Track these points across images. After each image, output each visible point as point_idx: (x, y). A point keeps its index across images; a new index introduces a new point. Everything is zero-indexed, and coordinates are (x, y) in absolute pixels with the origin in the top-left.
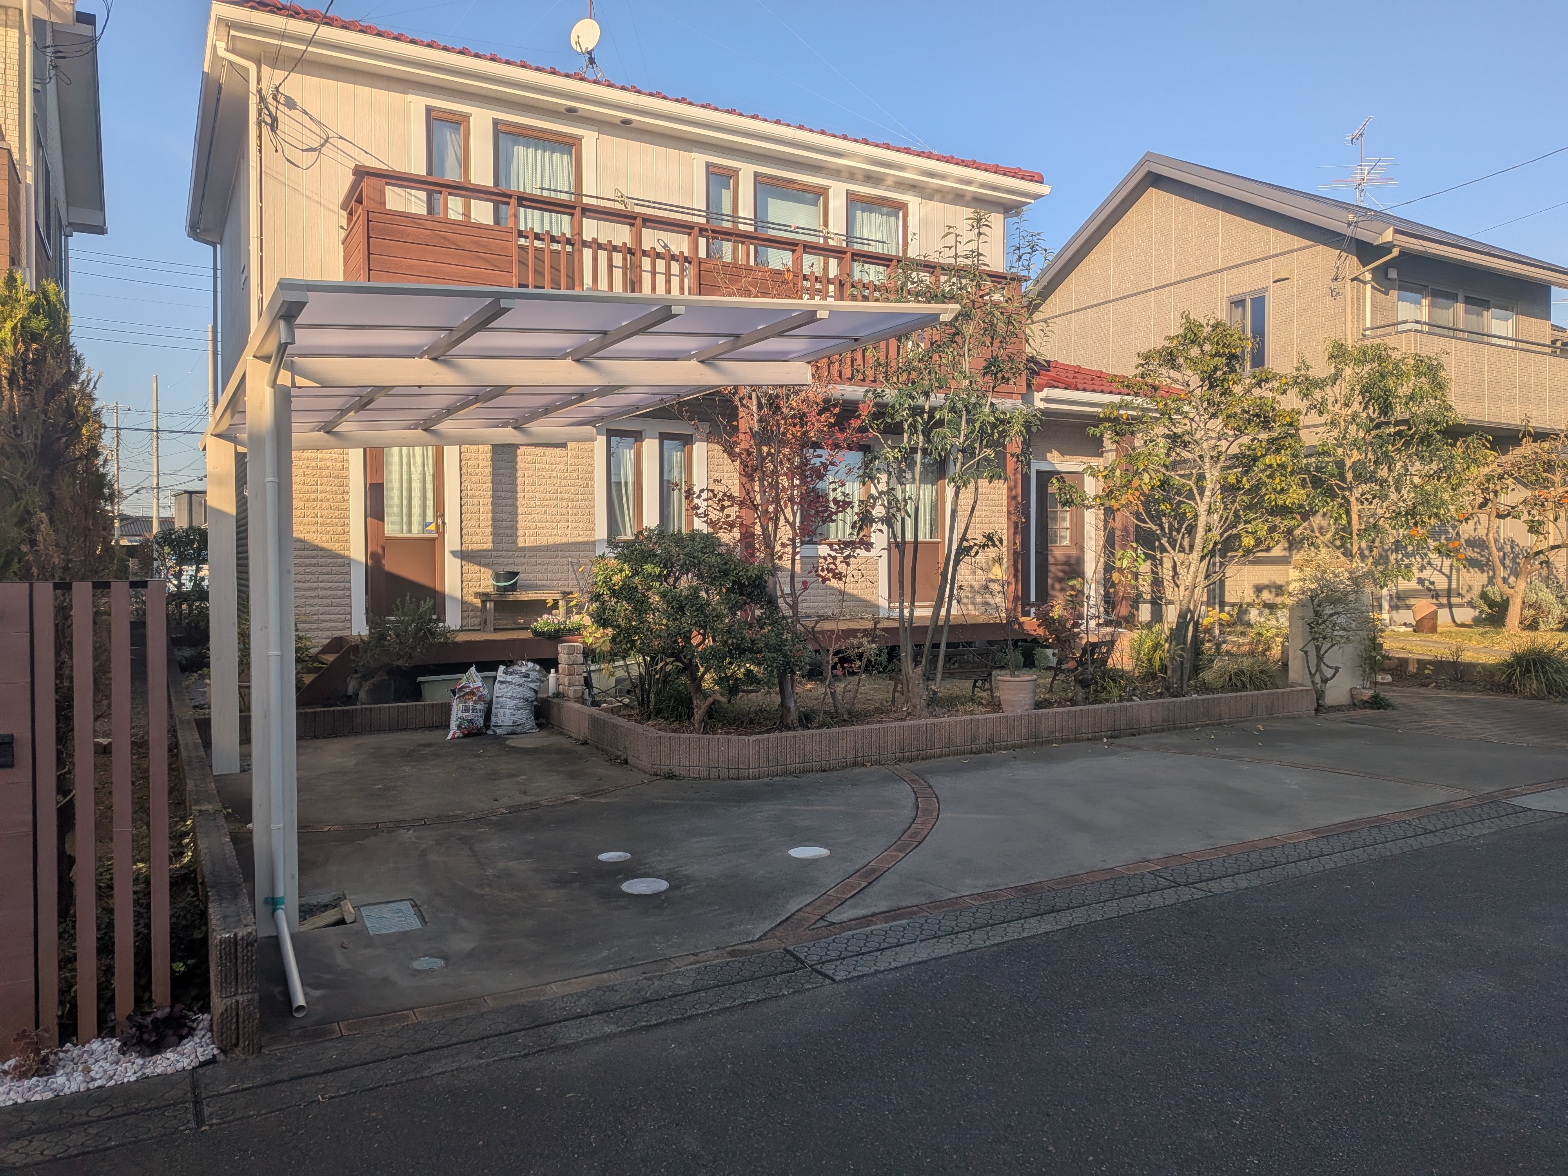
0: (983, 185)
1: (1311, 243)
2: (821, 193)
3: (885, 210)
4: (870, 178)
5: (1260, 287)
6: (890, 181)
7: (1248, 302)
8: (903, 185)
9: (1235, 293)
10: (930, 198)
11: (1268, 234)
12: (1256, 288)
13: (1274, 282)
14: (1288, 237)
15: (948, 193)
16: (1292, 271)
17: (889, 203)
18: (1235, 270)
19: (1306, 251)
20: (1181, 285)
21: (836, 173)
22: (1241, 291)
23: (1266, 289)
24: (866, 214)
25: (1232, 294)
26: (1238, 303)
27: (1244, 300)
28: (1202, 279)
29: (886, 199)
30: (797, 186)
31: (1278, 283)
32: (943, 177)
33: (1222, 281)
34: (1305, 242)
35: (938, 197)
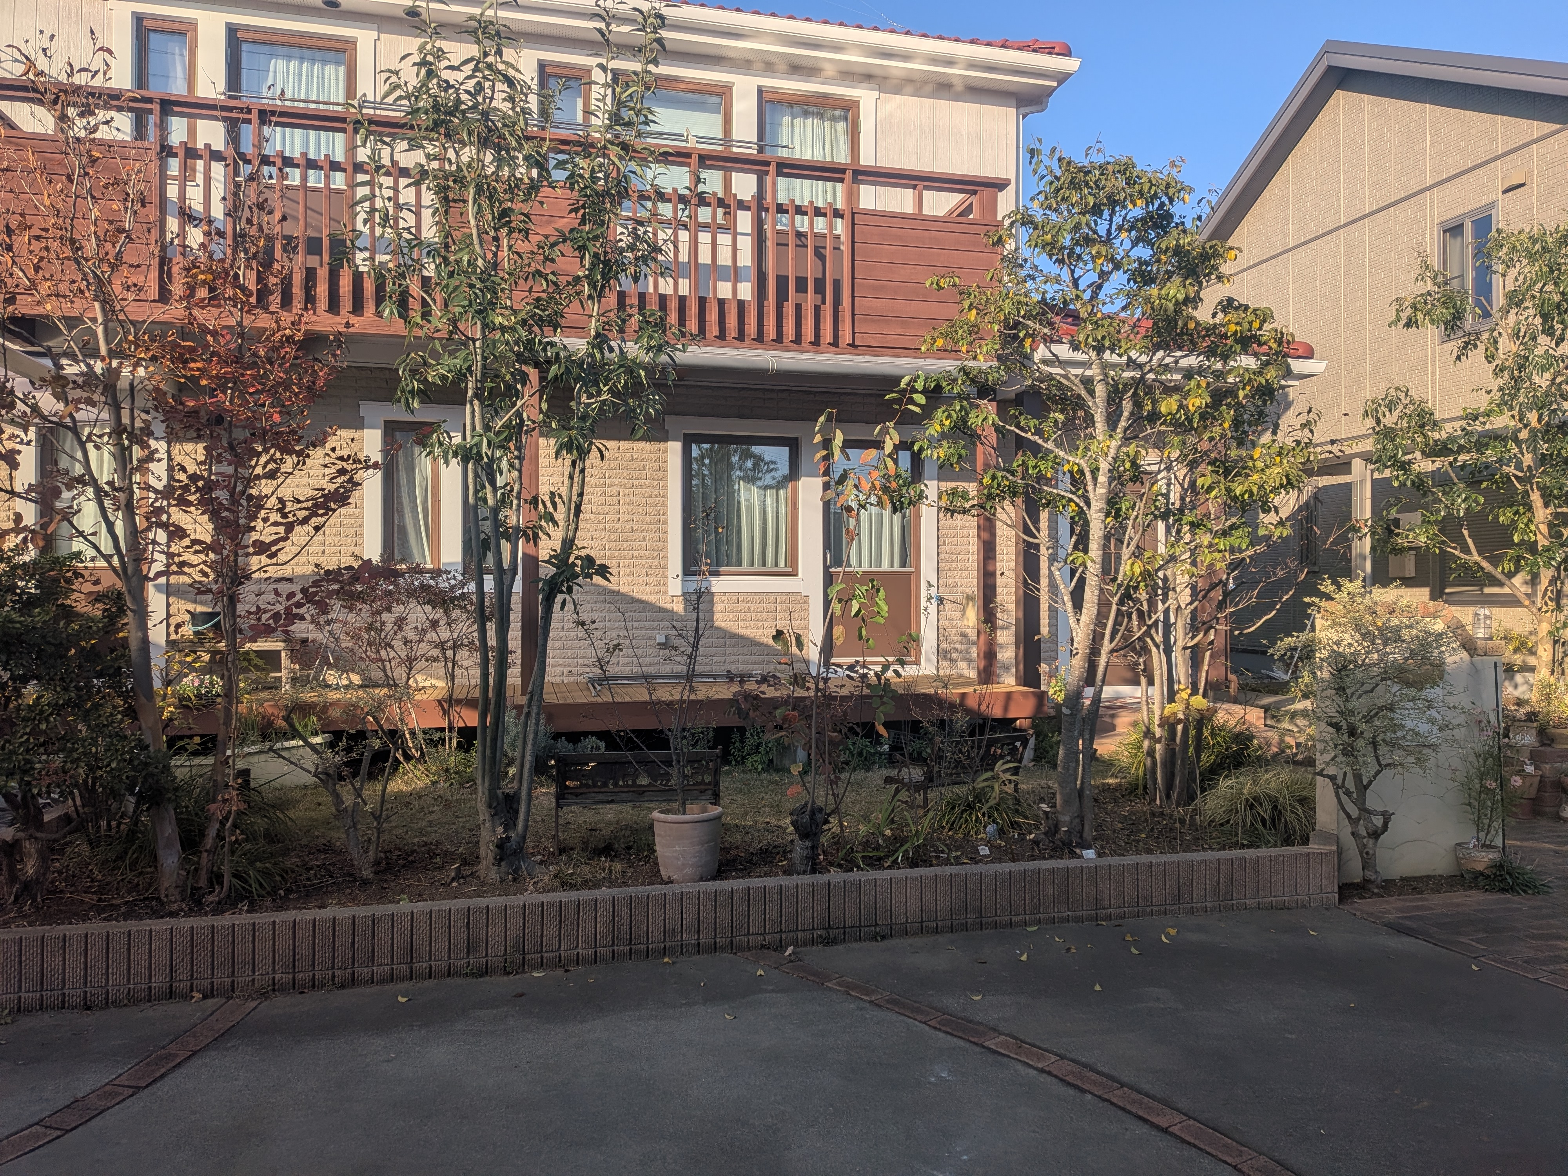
0: (973, 65)
1: (1559, 126)
2: (723, 92)
3: (829, 113)
4: (797, 69)
5: (1483, 203)
6: (830, 70)
7: (1469, 227)
8: (849, 75)
9: (1449, 217)
10: (897, 90)
11: (1495, 125)
12: (1478, 205)
13: (1505, 192)
14: (1524, 123)
15: (925, 83)
16: (1530, 173)
17: (831, 102)
18: (1448, 185)
19: (1551, 140)
20: (1378, 215)
21: (744, 64)
22: (1457, 212)
23: (1492, 205)
24: (798, 121)
25: (1445, 219)
26: (1454, 230)
27: (1462, 225)
28: (1405, 204)
29: (825, 96)
30: (682, 86)
31: (1510, 194)
32: (906, 56)
33: (1432, 201)
34: (1548, 127)
35: (909, 89)
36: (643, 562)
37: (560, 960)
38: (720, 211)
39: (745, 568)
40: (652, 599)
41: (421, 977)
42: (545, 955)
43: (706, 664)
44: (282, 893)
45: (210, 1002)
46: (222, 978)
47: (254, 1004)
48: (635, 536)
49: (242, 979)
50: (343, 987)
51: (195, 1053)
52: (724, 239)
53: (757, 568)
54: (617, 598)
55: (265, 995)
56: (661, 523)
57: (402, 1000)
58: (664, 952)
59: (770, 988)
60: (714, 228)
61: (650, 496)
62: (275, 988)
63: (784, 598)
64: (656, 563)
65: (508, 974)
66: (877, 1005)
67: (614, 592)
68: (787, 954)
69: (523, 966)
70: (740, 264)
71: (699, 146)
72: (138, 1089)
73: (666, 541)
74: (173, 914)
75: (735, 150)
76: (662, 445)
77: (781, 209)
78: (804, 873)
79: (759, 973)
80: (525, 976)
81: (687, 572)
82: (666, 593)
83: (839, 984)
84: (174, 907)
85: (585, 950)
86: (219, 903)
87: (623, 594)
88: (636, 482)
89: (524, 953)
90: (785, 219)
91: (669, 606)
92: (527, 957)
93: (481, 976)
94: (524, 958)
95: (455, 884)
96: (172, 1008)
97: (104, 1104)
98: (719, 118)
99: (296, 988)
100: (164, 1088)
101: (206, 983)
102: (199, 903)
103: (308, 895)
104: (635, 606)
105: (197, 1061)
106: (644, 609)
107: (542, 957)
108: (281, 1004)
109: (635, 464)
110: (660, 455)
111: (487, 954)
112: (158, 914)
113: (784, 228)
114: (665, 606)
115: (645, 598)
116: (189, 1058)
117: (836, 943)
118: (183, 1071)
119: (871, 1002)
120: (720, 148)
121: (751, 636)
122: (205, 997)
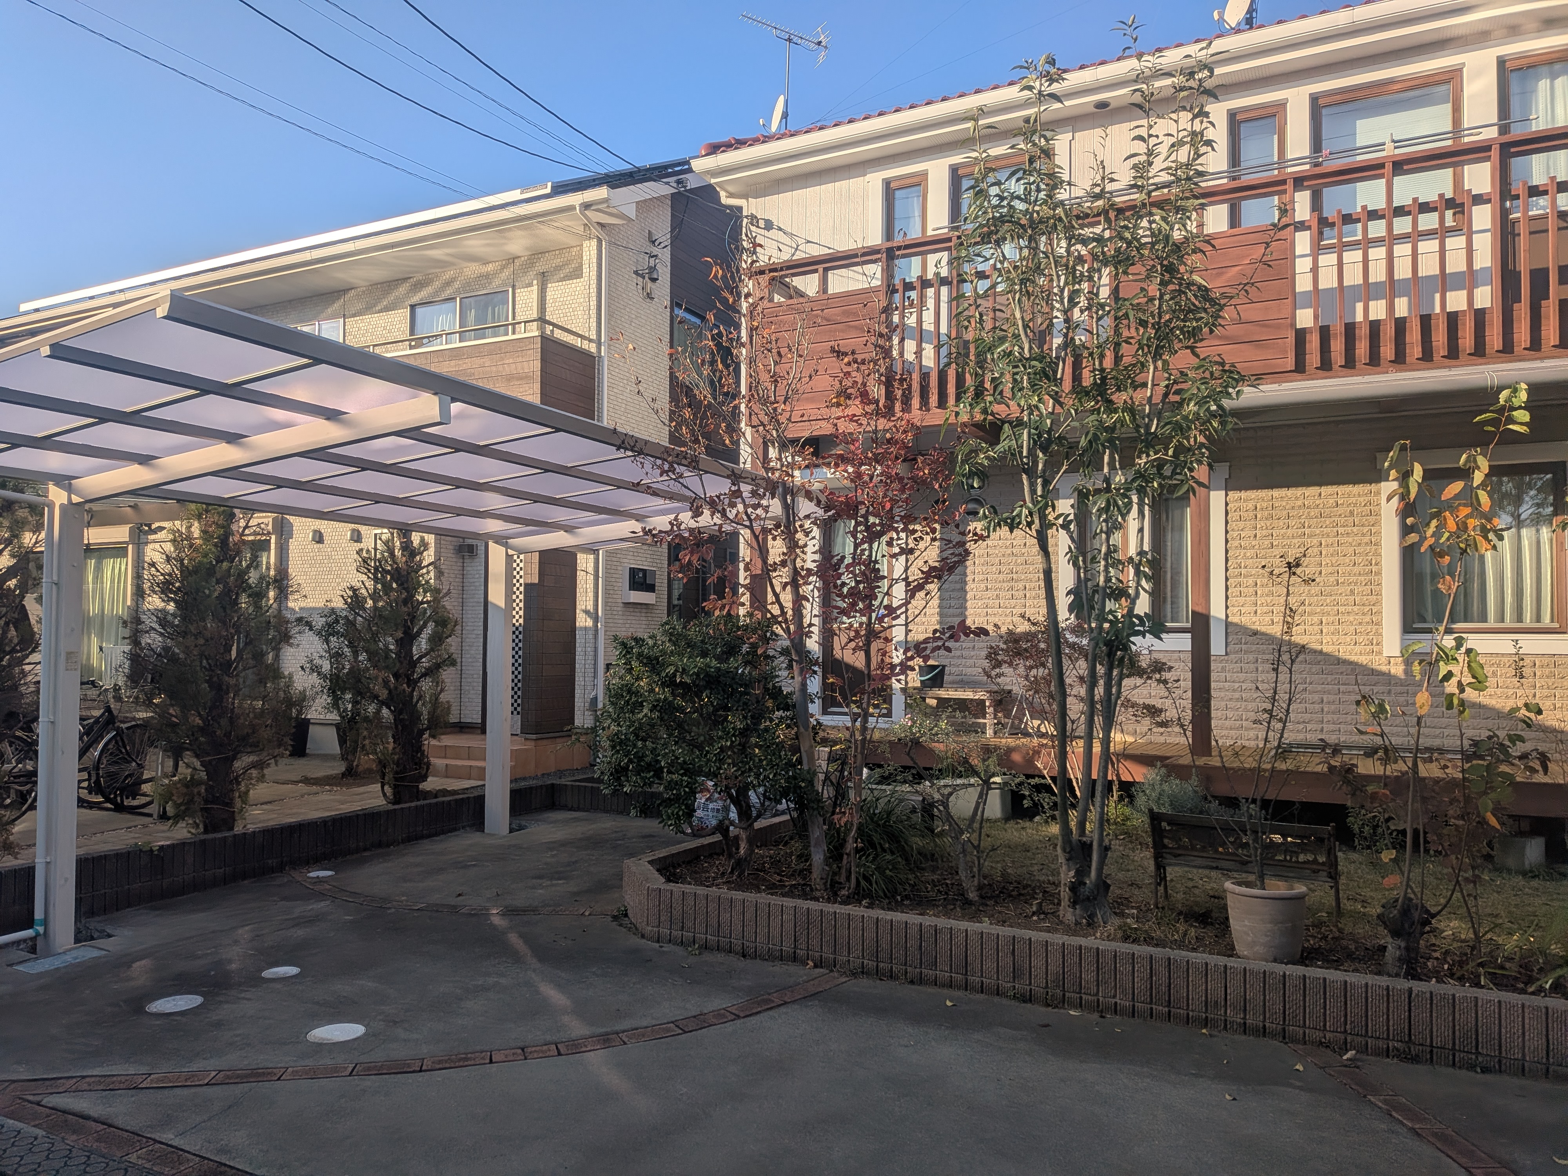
2: (1451, 78)
21: (1479, 38)
24: (1560, 82)
36: (1351, 618)
37: (1098, 1006)
38: (1449, 214)
39: (1491, 623)
40: (1363, 660)
41: (973, 989)
42: (1084, 996)
43: (1436, 737)
44: (899, 898)
45: (818, 970)
46: (828, 954)
47: (844, 980)
48: (1341, 589)
49: (842, 959)
50: (912, 982)
51: (786, 1003)
52: (1457, 243)
53: (1508, 623)
54: (1319, 658)
55: (854, 974)
56: (1373, 572)
57: (949, 1003)
58: (1206, 1023)
59: (1298, 1084)
60: (1442, 233)
61: (1360, 544)
62: (864, 972)
63: (1546, 660)
64: (1367, 618)
65: (1048, 1005)
66: (1418, 1135)
67: (1315, 651)
68: (1345, 1057)
69: (1063, 1002)
70: (1477, 266)
71: (1397, 151)
72: (738, 1017)
73: (1379, 594)
74: (816, 899)
75: (1466, 140)
76: (1374, 487)
77: (1535, 191)
78: (1397, 975)
79: (1297, 1067)
80: (1062, 1011)
81: (1408, 628)
82: (1380, 653)
83: (1385, 1102)
84: (818, 894)
85: (1124, 1002)
86: (848, 897)
87: (1326, 654)
88: (1341, 530)
89: (1064, 990)
90: (1543, 201)
91: (1384, 668)
92: (1067, 994)
93: (1024, 1002)
94: (1064, 995)
95: (1035, 918)
96: (792, 968)
97: (715, 1021)
98: (1447, 109)
99: (878, 974)
100: (754, 1020)
101: (817, 955)
102: (835, 894)
103: (919, 904)
104: (1343, 668)
105: (783, 1009)
106: (1353, 670)
107: (1081, 998)
108: (864, 984)
109: (1340, 510)
110: (1372, 498)
111: (1030, 984)
112: (805, 896)
113: (1541, 212)
114: (1379, 668)
115: (1353, 658)
116: (779, 1006)
117: (1418, 1062)
118: (771, 1013)
119: (1413, 1130)
120: (1449, 143)
121: (1498, 706)
122: (816, 966)
